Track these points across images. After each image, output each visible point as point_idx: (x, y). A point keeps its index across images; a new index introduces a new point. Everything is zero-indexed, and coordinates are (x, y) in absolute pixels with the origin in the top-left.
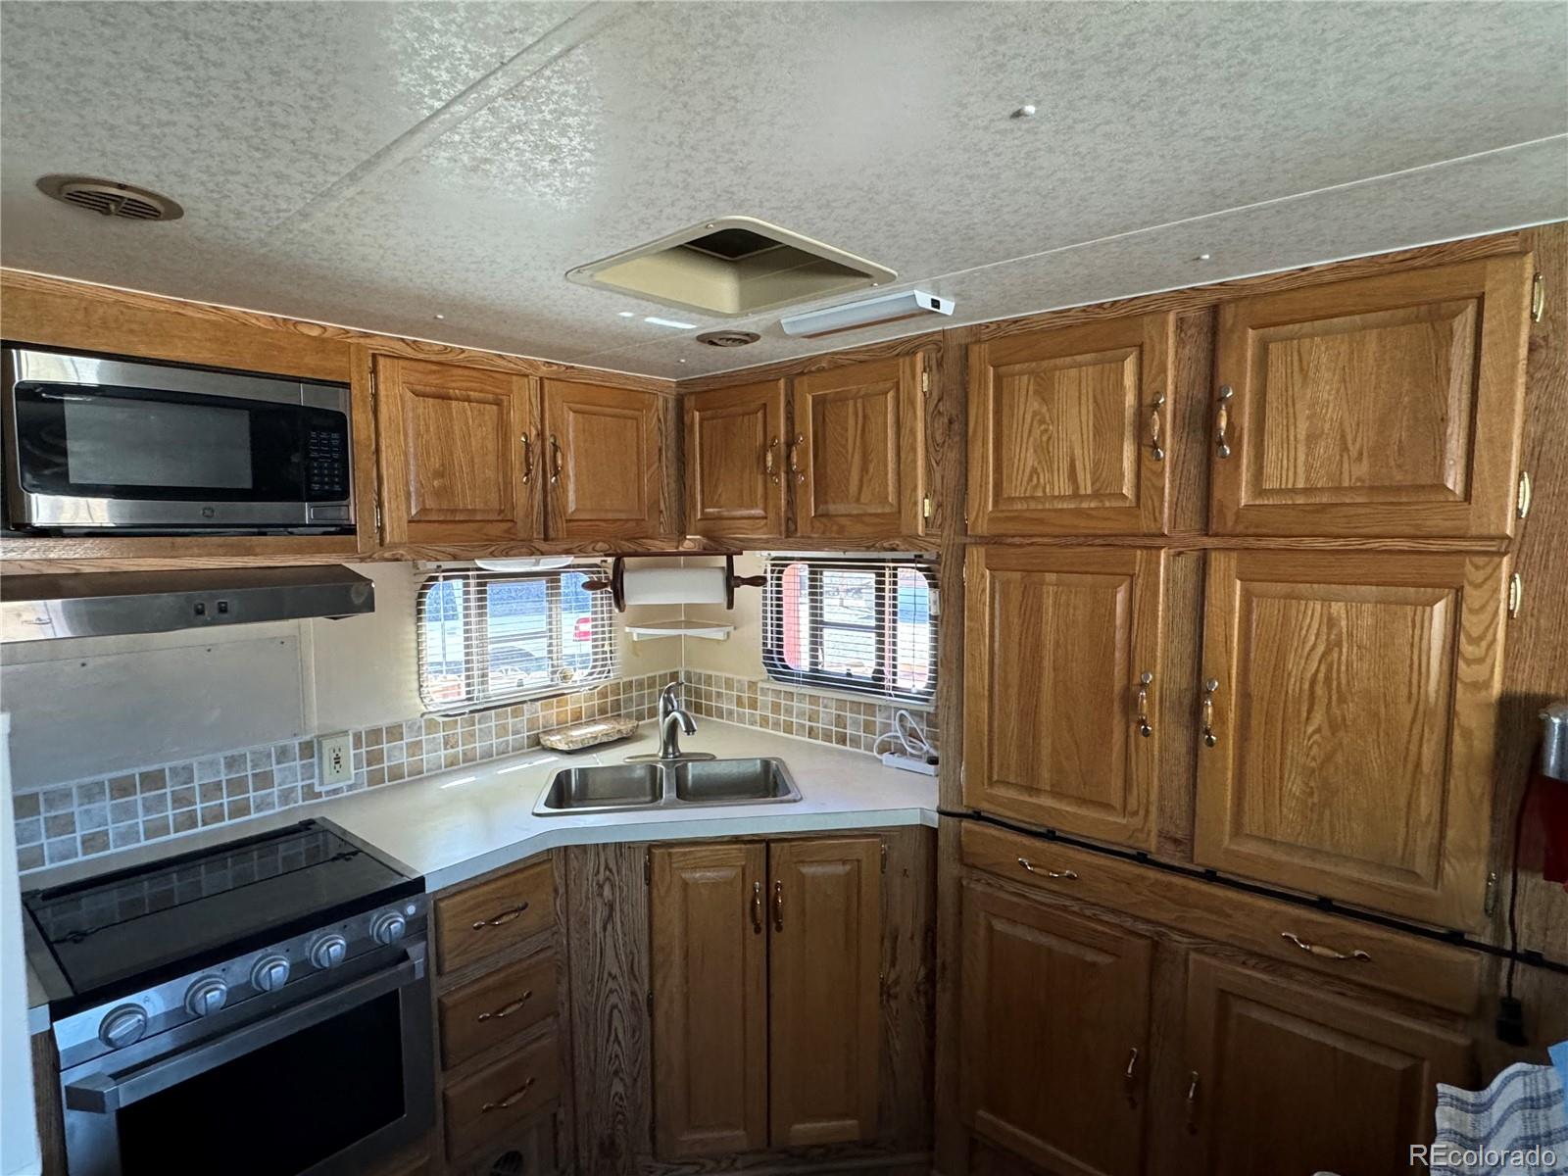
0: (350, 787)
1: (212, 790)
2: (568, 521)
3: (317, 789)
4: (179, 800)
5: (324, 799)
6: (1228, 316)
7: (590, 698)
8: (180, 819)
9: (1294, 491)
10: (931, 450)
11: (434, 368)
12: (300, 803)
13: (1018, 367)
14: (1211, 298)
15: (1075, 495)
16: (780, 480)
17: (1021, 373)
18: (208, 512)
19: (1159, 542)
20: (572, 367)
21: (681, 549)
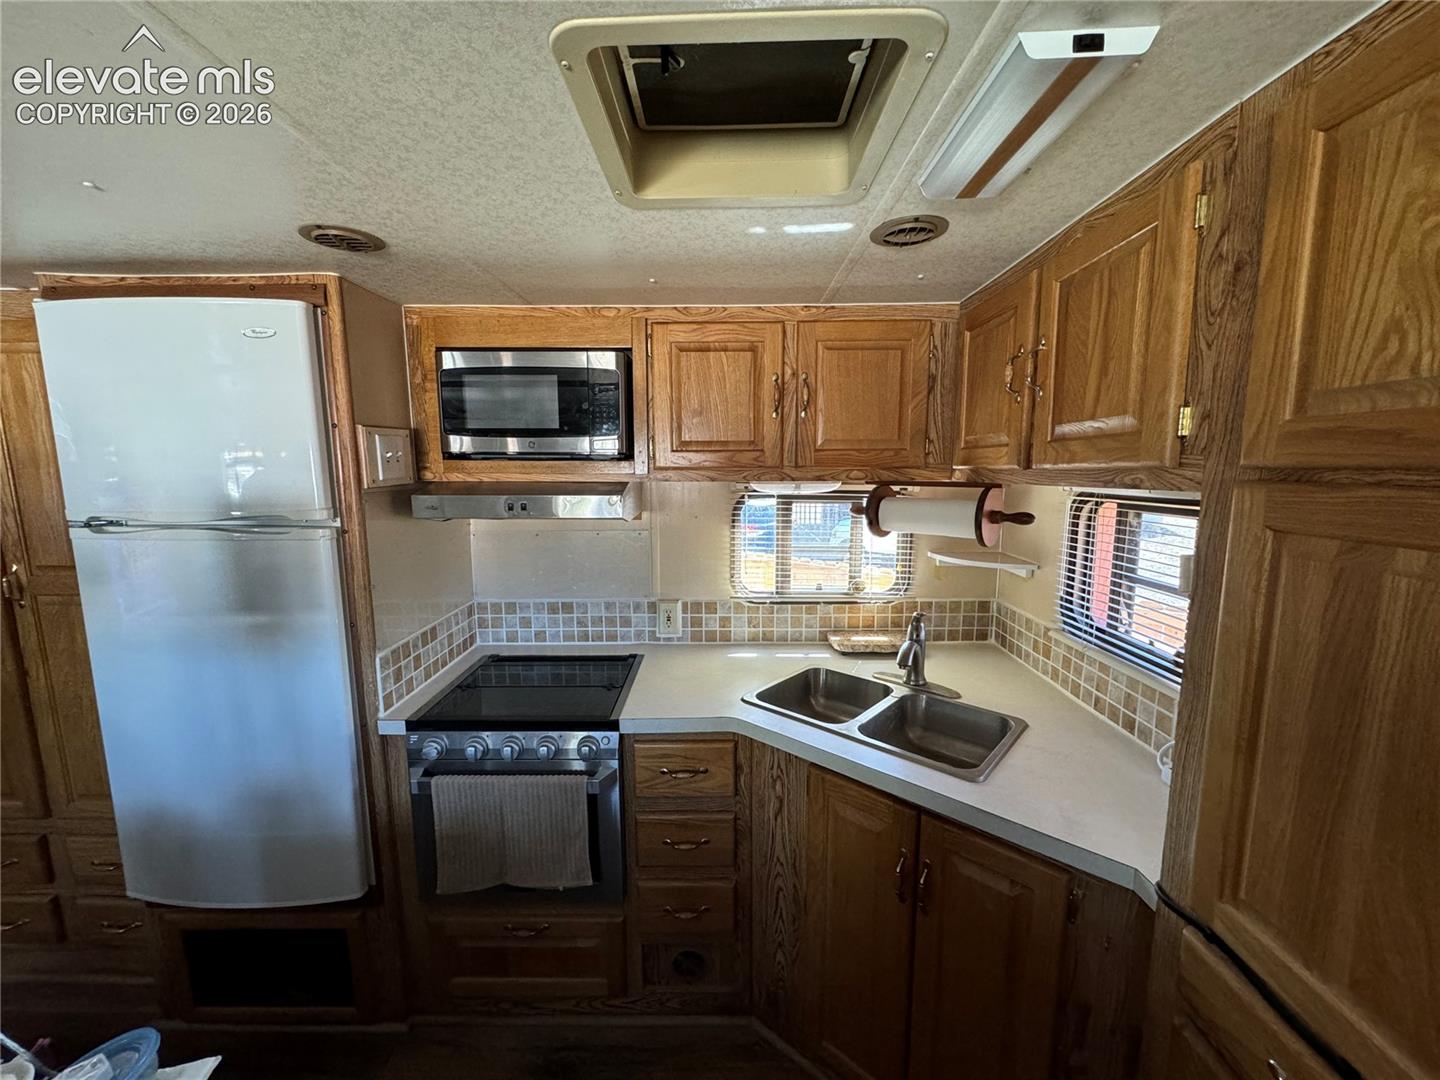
0: (679, 639)
1: (597, 621)
2: (816, 451)
3: (658, 635)
4: (581, 623)
5: (662, 642)
7: (884, 610)
8: (581, 634)
11: (695, 326)
12: (647, 642)
13: (1382, 108)
16: (1023, 397)
17: (1388, 119)
18: (532, 445)
20: (833, 307)
21: (954, 480)
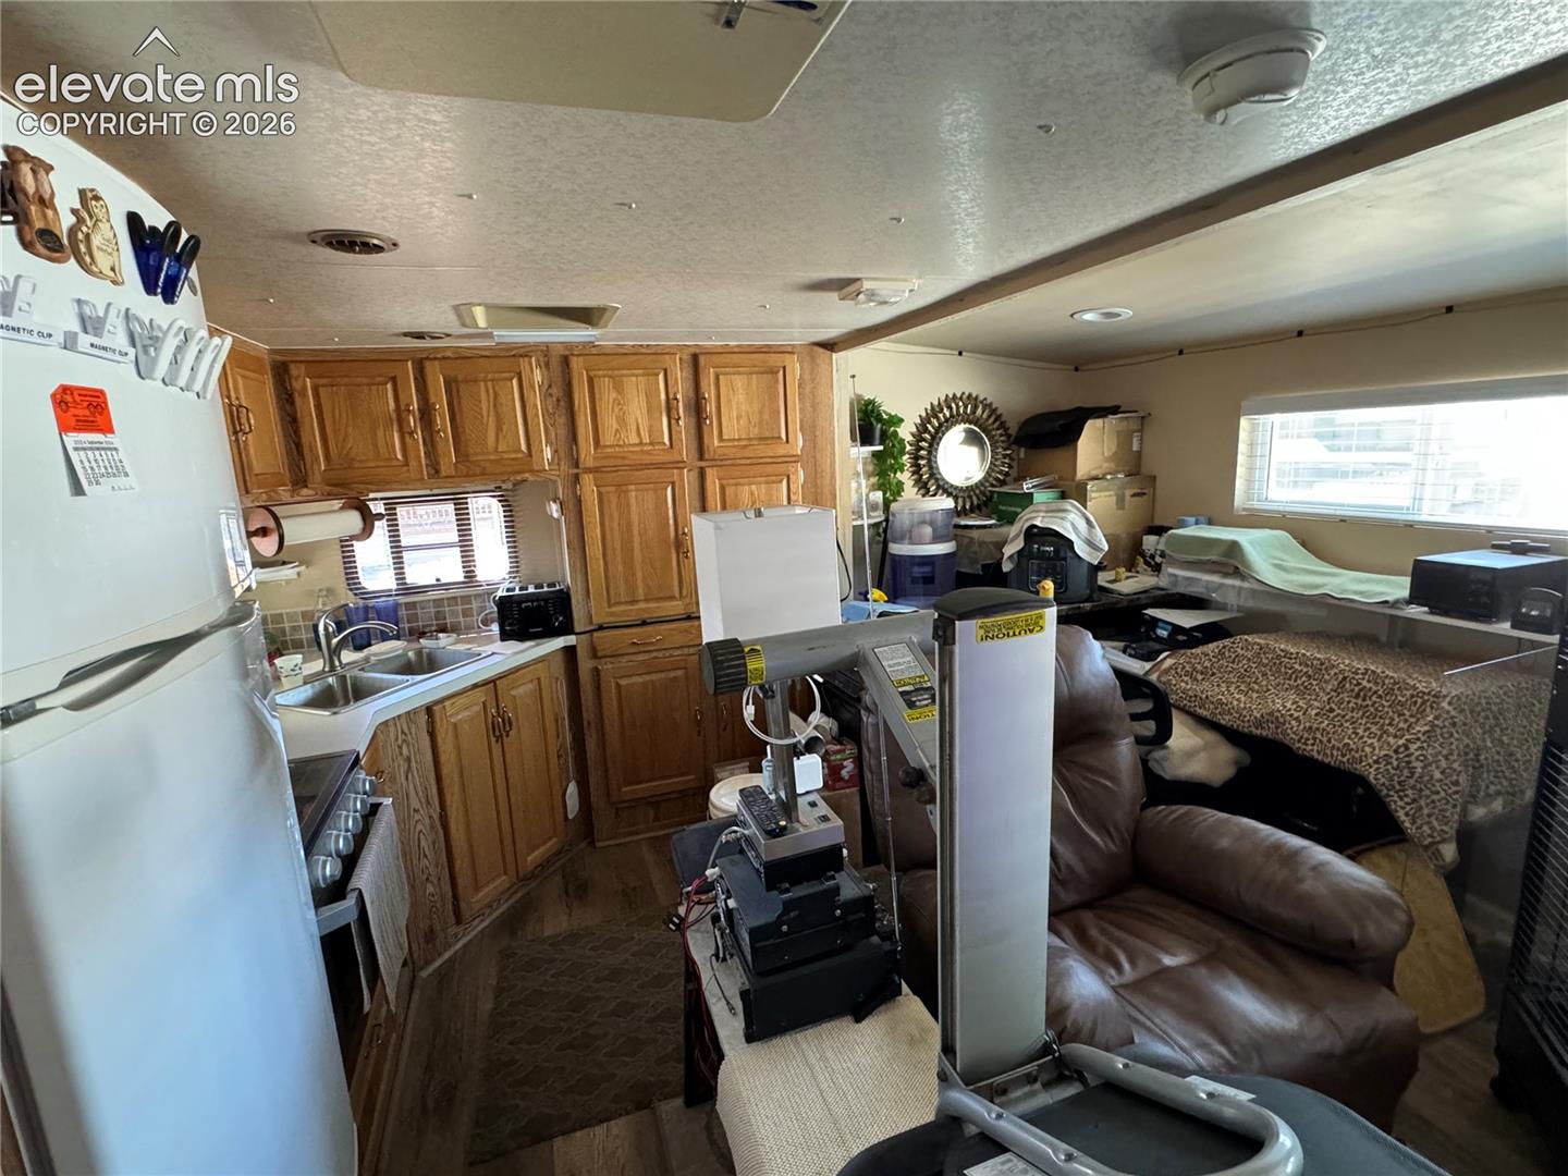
6: (702, 359)
9: (734, 440)
10: (546, 417)
13: (601, 372)
14: (693, 351)
15: (641, 444)
17: (604, 377)
19: (681, 465)
